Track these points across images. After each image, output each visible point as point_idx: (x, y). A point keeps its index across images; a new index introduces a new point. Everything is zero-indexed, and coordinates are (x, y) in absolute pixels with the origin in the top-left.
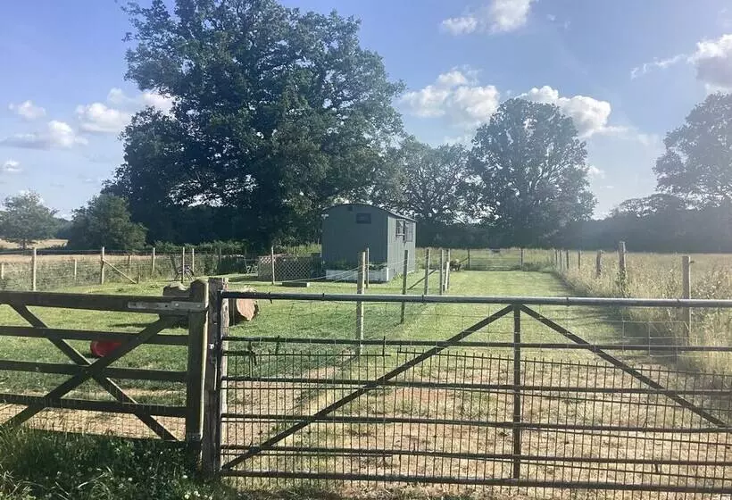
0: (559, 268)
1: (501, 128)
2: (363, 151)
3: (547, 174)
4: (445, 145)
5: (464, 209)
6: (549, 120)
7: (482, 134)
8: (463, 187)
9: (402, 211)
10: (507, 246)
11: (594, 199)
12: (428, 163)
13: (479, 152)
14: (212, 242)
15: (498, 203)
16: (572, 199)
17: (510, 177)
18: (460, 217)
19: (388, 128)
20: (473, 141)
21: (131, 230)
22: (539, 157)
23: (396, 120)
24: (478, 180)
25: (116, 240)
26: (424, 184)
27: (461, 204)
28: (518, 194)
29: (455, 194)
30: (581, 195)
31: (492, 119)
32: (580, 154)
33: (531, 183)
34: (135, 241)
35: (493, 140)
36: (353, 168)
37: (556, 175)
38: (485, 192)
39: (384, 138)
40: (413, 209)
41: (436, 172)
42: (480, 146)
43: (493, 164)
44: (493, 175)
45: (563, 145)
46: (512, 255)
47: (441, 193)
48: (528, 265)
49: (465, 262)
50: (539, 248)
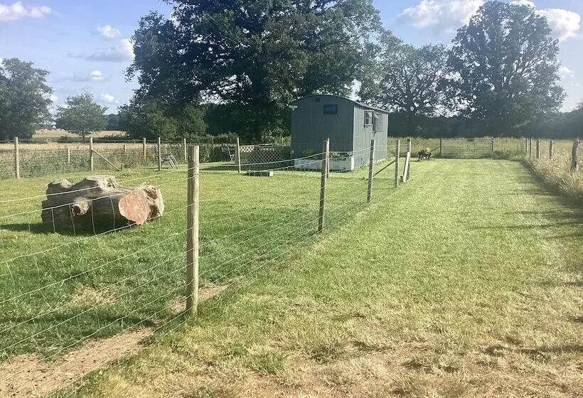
0: (528, 156)
1: (479, 28)
2: (343, 48)
3: (521, 70)
4: (428, 45)
5: (443, 103)
6: (524, 20)
7: (461, 35)
8: (443, 83)
9: (387, 105)
10: (481, 135)
11: (564, 92)
12: (411, 62)
13: (459, 51)
14: (228, 133)
15: (475, 97)
16: (544, 93)
17: (487, 73)
18: (439, 110)
19: (368, 25)
20: (453, 41)
21: (164, 123)
22: (514, 55)
23: (375, 17)
24: (457, 76)
25: (153, 131)
26: (408, 81)
27: (440, 98)
28: (493, 88)
29: (436, 89)
30: (551, 89)
31: (471, 21)
32: (552, 51)
33: (505, 78)
34: (168, 132)
35: (471, 39)
36: (332, 64)
37: (529, 71)
38: (463, 87)
39: (363, 35)
40: (396, 103)
41: (418, 71)
42: (459, 45)
43: (471, 61)
44: (471, 72)
45: (537, 42)
46: (483, 144)
47: (423, 89)
48: (498, 153)
49: (437, 151)
50: (510, 136)
